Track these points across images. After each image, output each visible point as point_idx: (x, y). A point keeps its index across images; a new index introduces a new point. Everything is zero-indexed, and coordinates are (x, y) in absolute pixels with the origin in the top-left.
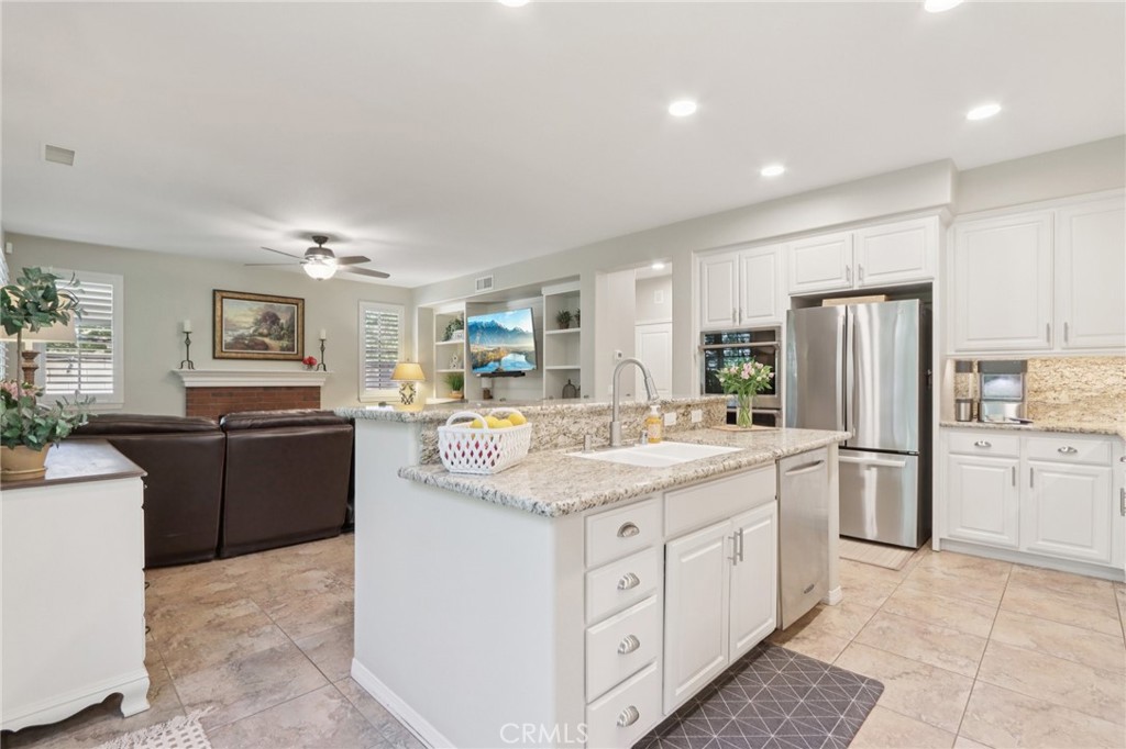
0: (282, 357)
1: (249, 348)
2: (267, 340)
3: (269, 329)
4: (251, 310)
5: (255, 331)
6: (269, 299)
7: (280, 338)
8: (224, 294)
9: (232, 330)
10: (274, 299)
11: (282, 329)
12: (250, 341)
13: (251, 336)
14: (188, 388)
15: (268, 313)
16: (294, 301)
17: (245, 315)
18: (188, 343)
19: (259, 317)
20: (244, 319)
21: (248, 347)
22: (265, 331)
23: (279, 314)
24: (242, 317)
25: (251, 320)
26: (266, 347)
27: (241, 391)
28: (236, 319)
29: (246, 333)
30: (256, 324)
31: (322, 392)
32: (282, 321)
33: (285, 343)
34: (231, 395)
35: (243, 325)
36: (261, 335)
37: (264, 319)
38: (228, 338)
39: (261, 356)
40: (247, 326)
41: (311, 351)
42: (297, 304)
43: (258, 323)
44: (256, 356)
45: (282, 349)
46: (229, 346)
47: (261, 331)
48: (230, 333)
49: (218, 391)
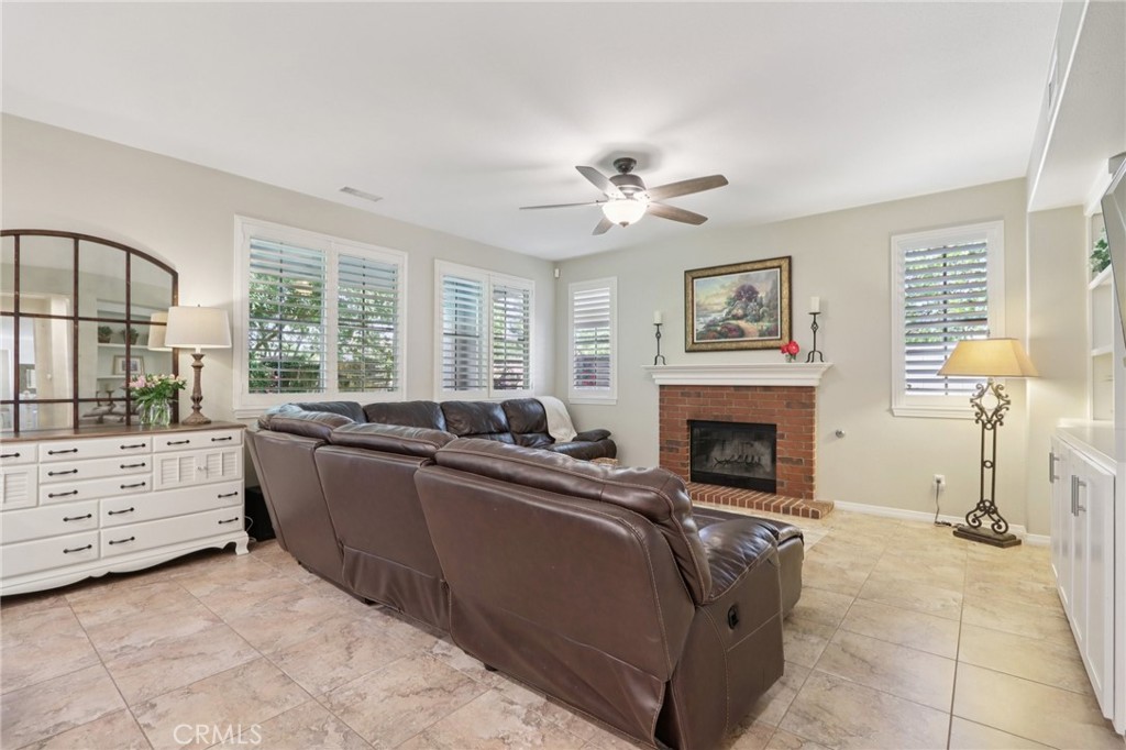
0: (760, 344)
1: (721, 337)
2: (742, 324)
3: (745, 309)
4: (723, 287)
5: (728, 313)
6: (742, 268)
7: (758, 319)
8: (694, 274)
9: (705, 316)
10: (748, 267)
11: (761, 305)
12: (724, 327)
13: (724, 320)
14: (662, 387)
15: (743, 288)
16: (775, 263)
17: (717, 295)
18: (658, 336)
19: (733, 295)
20: (717, 301)
21: (722, 335)
22: (740, 312)
23: (757, 286)
24: (715, 297)
25: (724, 300)
26: (742, 333)
27: (709, 391)
28: (707, 302)
29: (717, 317)
30: (729, 304)
31: (817, 393)
32: (762, 294)
33: (765, 325)
34: (699, 395)
35: (715, 308)
36: (736, 317)
37: (739, 296)
38: (699, 327)
39: (734, 345)
40: (719, 308)
41: (802, 336)
42: (780, 267)
43: (731, 302)
44: (727, 346)
45: (762, 334)
46: (701, 336)
47: (735, 312)
48: (702, 319)
49: (686, 390)
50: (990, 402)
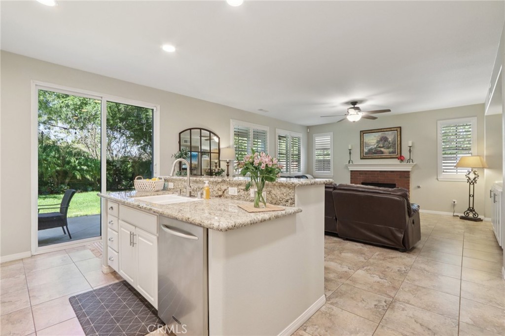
0: (389, 157)
1: (374, 154)
2: (382, 149)
3: (383, 144)
4: (375, 137)
5: (377, 146)
6: (383, 130)
7: (388, 148)
8: (364, 132)
9: (368, 147)
10: (385, 130)
11: (390, 143)
12: (375, 150)
13: (375, 148)
14: (351, 171)
15: (382, 137)
16: (395, 129)
17: (373, 139)
18: (350, 153)
19: (379, 139)
20: (372, 141)
21: (374, 153)
22: (382, 145)
23: (388, 137)
24: (372, 140)
25: (375, 141)
26: (382, 152)
28: (369, 142)
29: (373, 147)
30: (377, 142)
31: (410, 173)
32: (390, 139)
33: (391, 150)
34: (366, 174)
35: (372, 144)
36: (380, 147)
37: (381, 140)
38: (366, 150)
39: (379, 157)
40: (373, 144)
41: (405, 153)
42: (397, 130)
43: (378, 142)
44: (377, 157)
45: (390, 153)
46: (366, 153)
47: (380, 145)
48: (367, 148)
49: (361, 172)
50: (472, 176)
